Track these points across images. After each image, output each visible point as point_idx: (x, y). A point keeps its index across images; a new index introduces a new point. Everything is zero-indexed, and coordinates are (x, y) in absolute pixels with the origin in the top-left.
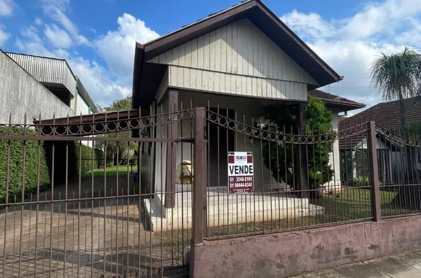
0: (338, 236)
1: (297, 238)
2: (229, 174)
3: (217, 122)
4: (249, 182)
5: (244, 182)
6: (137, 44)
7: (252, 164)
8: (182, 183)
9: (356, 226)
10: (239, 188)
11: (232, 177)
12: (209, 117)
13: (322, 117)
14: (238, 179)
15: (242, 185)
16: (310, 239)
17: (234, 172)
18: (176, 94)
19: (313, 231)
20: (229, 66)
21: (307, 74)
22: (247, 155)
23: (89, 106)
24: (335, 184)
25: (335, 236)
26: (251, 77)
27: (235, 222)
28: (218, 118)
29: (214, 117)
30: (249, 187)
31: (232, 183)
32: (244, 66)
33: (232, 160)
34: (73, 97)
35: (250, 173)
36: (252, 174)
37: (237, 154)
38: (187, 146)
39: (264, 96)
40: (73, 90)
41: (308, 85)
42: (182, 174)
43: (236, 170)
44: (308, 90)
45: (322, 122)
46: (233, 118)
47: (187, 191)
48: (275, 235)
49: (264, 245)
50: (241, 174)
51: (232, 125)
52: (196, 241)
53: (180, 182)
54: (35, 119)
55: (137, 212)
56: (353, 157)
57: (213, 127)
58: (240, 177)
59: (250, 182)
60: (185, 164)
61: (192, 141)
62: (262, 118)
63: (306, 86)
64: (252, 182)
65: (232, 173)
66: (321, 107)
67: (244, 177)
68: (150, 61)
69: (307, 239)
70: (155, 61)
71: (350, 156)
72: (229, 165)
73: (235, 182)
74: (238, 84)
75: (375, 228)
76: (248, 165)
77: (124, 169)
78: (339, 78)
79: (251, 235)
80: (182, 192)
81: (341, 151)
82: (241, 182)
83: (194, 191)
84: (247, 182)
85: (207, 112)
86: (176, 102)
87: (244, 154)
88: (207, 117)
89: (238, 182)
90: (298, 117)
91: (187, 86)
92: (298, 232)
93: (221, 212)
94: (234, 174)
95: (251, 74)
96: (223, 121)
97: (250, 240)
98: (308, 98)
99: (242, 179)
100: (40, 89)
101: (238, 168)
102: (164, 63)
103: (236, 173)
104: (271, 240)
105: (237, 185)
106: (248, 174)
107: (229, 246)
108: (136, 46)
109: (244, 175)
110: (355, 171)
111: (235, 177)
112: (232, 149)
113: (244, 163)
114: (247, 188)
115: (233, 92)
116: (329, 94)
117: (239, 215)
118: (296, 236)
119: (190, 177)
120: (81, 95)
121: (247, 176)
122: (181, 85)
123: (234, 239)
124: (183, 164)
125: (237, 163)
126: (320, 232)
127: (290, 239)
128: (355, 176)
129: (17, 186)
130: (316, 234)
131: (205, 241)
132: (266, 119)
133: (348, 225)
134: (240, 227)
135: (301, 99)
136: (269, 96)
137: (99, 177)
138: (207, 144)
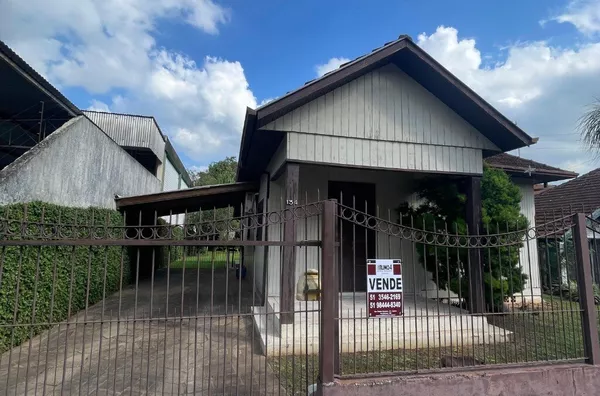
0: (530, 383)
1: (466, 383)
2: (369, 290)
3: (352, 219)
4: (396, 301)
5: (390, 301)
6: (249, 110)
7: (400, 276)
8: (306, 300)
9: (559, 370)
10: (383, 309)
11: (373, 293)
12: (342, 213)
13: (505, 196)
14: (381, 297)
15: (387, 305)
16: (487, 386)
17: (375, 287)
18: (296, 169)
19: (489, 374)
20: (368, 129)
21: (481, 135)
22: (393, 264)
23: (179, 173)
24: (532, 293)
25: (525, 384)
26: (399, 142)
27: (377, 347)
28: (353, 214)
29: (348, 213)
30: (396, 308)
31: (373, 301)
32: (388, 128)
33: (373, 271)
34: (161, 163)
35: (398, 288)
36: (401, 291)
37: (379, 262)
38: (313, 251)
39: (419, 168)
40: (160, 153)
41: (484, 151)
42: (307, 287)
43: (378, 284)
44: (483, 157)
45: (505, 203)
46: (374, 214)
47: (313, 311)
48: (434, 376)
49: (418, 389)
50: (386, 290)
51: (372, 222)
52: (324, 378)
53: (303, 298)
54: (117, 197)
55: (242, 326)
56: (561, 251)
57: (348, 226)
58: (384, 293)
59: (398, 301)
60: (310, 274)
61: (318, 244)
62: (415, 194)
63: (480, 153)
64: (400, 301)
65: (372, 288)
66: (502, 181)
67: (389, 293)
68: (263, 128)
69: (481, 384)
70: (270, 127)
71: (554, 249)
72: (369, 277)
73: (377, 300)
74: (381, 154)
75: (591, 375)
76: (395, 277)
77: (221, 257)
78: (530, 141)
79: (400, 375)
80: (307, 311)
81: (540, 242)
82: (385, 301)
83: (322, 311)
84: (393, 301)
85: (339, 207)
86: (296, 179)
87: (390, 262)
88: (339, 213)
89: (382, 301)
90: (469, 196)
91: (311, 159)
92: (466, 374)
93: (358, 333)
94: (375, 290)
95: (399, 139)
96: (360, 218)
97: (398, 381)
98: (484, 168)
99: (386, 297)
100: (124, 156)
101: (381, 282)
102: (281, 130)
103: (378, 288)
104: (428, 384)
105: (379, 305)
106: (395, 290)
107: (368, 388)
108: (247, 112)
109: (390, 291)
110: (564, 273)
111: (377, 294)
112: (373, 256)
113: (390, 274)
114: (394, 309)
115: (374, 165)
116: (518, 158)
117: (383, 339)
118: (465, 380)
119: (316, 292)
120: (170, 160)
121: (393, 293)
122: (302, 158)
123: (376, 379)
124: (307, 274)
125: (379, 274)
126: (501, 376)
127: (455, 383)
128: (565, 280)
129: (95, 283)
130: (495, 379)
131: (336, 380)
132: (421, 197)
133: (545, 368)
134: (383, 356)
135: (473, 171)
136: (426, 168)
137: (191, 271)
138: (339, 248)
